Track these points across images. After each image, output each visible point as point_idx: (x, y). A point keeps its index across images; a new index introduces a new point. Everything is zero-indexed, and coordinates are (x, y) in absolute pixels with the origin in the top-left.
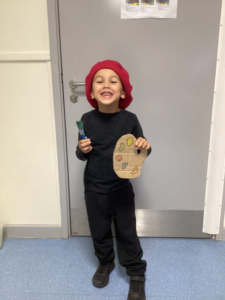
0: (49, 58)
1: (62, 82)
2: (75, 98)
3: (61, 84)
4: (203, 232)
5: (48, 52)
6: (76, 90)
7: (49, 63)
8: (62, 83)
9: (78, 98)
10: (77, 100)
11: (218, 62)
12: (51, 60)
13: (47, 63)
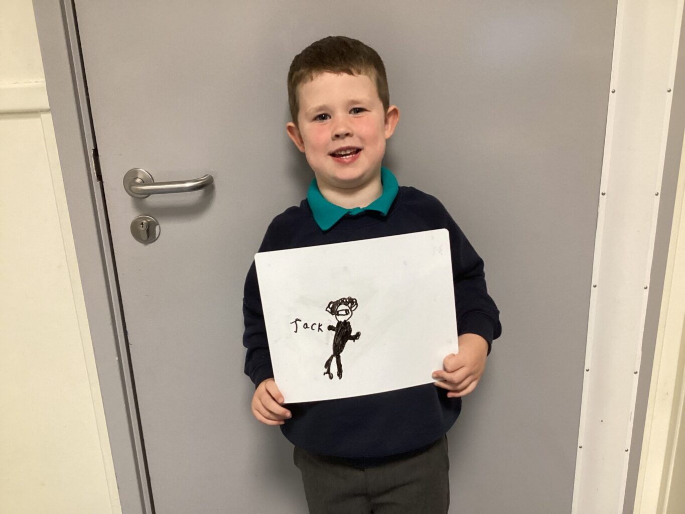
0: (44, 103)
1: (100, 177)
2: (148, 231)
3: (96, 184)
5: (40, 81)
6: (152, 200)
7: (48, 117)
8: (99, 183)
9: (157, 228)
10: (155, 234)
11: (613, 99)
12: (50, 109)
13: (39, 117)
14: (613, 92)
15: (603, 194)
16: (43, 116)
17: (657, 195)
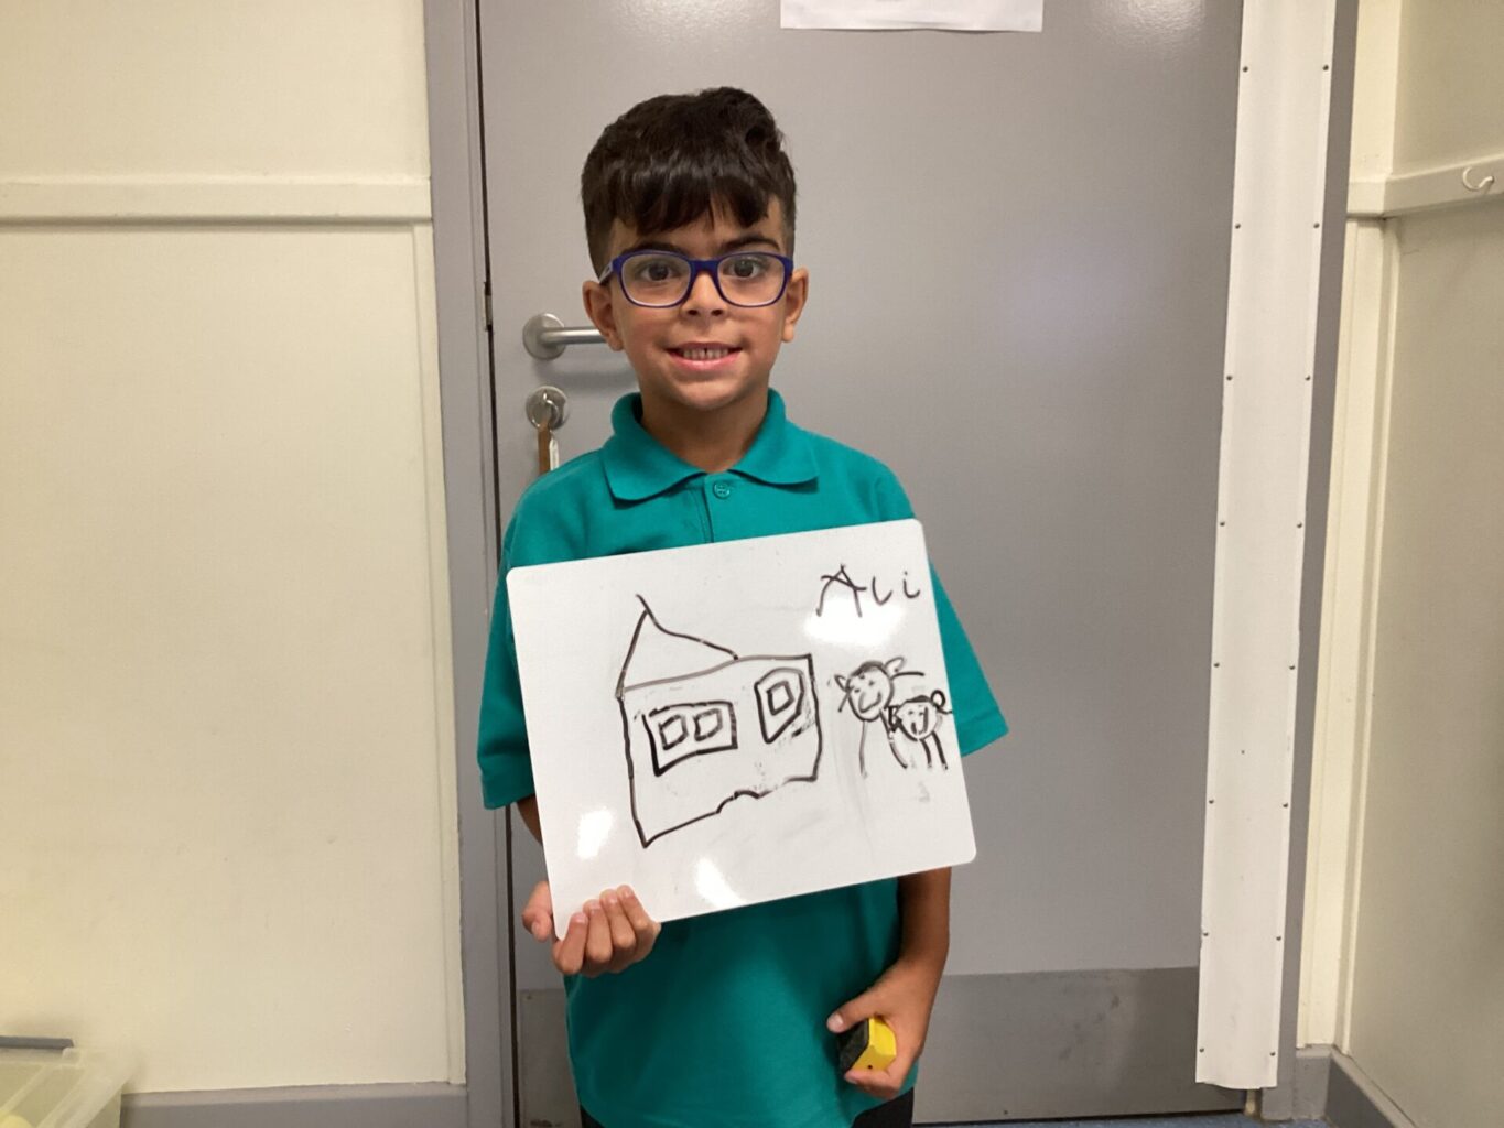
0: (423, 208)
1: (490, 328)
3: (484, 334)
4: (1198, 1080)
5: (420, 179)
6: (565, 363)
7: (424, 234)
8: (487, 334)
9: (565, 404)
10: (562, 416)
11: (1237, 237)
12: (432, 220)
13: (412, 231)
14: (1238, 227)
15: (1229, 378)
16: (418, 229)
17: (1308, 379)
